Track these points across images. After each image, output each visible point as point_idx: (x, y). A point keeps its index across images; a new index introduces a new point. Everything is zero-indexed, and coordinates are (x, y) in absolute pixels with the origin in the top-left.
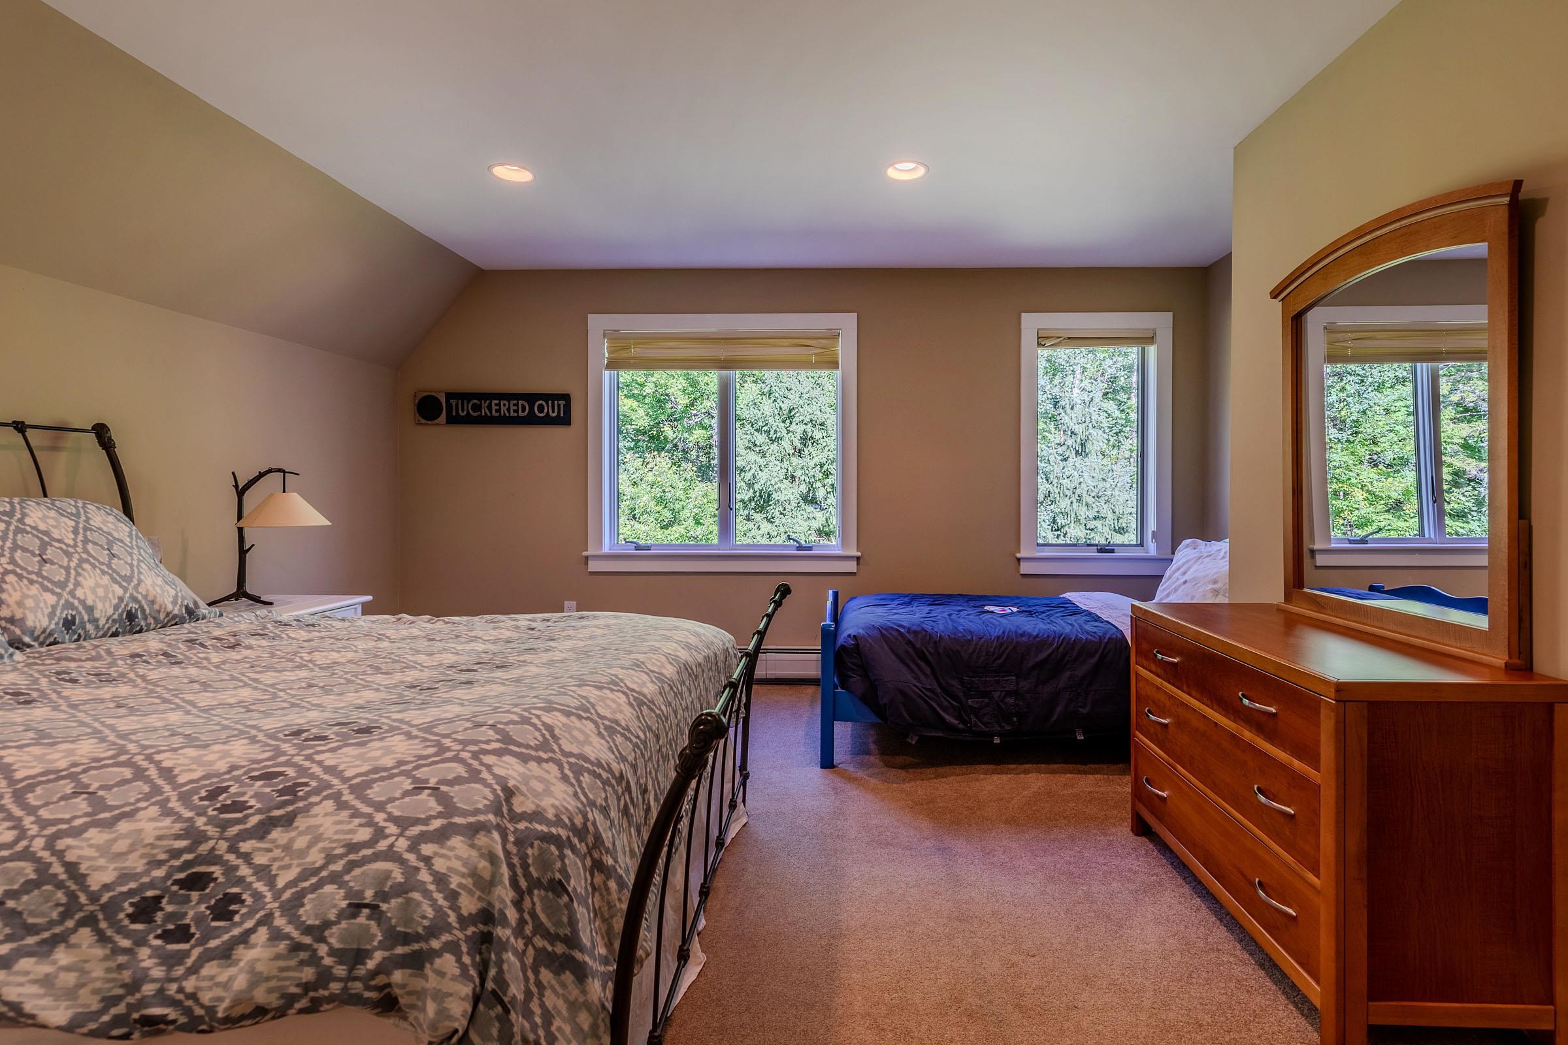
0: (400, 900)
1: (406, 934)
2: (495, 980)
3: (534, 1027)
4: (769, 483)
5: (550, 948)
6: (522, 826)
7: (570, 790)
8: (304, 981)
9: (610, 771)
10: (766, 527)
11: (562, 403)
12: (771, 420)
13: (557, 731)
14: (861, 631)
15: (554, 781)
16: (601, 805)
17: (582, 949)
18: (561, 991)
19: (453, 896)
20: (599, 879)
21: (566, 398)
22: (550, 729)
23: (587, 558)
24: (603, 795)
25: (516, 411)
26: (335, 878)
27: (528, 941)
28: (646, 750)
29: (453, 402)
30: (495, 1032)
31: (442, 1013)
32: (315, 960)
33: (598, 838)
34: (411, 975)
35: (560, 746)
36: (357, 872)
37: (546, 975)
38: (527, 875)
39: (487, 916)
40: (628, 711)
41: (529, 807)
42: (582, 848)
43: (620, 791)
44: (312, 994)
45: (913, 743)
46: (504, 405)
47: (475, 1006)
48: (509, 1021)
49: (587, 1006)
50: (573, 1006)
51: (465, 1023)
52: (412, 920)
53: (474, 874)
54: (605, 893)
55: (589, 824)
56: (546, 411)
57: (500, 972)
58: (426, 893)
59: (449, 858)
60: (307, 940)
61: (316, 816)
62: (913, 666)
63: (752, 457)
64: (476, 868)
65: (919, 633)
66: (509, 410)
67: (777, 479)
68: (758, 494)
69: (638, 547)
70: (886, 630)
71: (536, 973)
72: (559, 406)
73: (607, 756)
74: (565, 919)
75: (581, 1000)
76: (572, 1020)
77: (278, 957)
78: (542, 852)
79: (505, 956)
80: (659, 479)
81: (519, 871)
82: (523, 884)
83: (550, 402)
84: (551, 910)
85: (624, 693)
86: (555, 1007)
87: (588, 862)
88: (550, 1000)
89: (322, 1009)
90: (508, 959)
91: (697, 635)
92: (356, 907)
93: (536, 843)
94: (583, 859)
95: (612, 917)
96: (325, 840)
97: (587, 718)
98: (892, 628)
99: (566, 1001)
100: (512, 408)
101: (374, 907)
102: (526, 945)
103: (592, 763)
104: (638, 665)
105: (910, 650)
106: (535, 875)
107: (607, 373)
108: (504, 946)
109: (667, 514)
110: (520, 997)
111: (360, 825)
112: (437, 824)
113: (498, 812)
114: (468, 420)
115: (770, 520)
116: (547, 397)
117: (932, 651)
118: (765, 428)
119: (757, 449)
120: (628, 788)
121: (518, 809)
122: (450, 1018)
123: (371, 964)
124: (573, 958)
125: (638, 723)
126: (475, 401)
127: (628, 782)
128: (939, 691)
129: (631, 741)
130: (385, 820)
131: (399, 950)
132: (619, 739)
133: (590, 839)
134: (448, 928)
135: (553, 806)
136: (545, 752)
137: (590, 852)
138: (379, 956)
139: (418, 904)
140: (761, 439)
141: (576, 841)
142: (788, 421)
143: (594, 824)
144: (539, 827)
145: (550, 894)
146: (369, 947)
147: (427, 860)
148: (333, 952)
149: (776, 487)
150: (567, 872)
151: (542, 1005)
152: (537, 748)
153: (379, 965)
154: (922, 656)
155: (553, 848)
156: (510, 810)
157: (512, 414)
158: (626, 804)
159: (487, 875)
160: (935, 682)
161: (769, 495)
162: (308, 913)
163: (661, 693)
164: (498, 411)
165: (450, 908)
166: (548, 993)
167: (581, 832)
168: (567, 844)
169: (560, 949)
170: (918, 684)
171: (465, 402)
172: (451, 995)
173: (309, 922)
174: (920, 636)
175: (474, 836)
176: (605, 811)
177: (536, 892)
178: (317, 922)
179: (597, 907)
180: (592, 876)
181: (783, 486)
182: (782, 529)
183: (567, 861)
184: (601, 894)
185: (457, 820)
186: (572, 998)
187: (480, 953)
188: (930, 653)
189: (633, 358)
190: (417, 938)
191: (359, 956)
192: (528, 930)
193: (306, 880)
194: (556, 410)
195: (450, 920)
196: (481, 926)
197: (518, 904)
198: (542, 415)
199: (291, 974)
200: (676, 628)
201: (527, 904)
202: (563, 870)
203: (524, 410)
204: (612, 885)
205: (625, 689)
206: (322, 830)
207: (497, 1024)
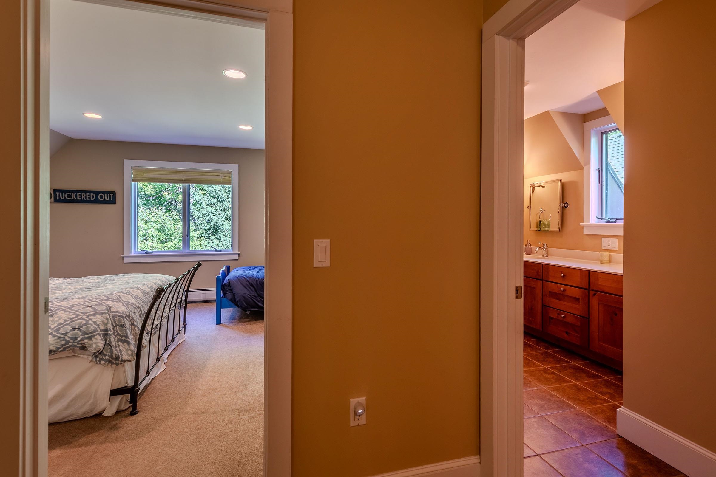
0: (85, 327)
1: (87, 333)
2: (109, 341)
3: (118, 352)
4: (217, 222)
5: (121, 338)
6: (114, 314)
7: (125, 308)
8: (62, 344)
9: (136, 305)
10: (216, 242)
11: (112, 195)
12: (219, 192)
13: (121, 297)
14: (231, 278)
15: (121, 306)
16: (133, 312)
17: (129, 339)
18: (124, 347)
19: (98, 325)
20: (133, 327)
21: (114, 193)
22: (119, 296)
23: (123, 257)
24: (134, 310)
25: (90, 198)
26: (67, 324)
27: (116, 336)
28: (146, 303)
29: (58, 193)
30: (109, 351)
31: (97, 346)
32: (64, 339)
33: (133, 318)
34: (89, 341)
35: (122, 299)
36: (73, 323)
37: (120, 343)
38: (115, 323)
39: (106, 330)
40: (141, 294)
41: (115, 310)
42: (129, 320)
43: (139, 311)
44: (64, 347)
45: (249, 313)
46: (84, 195)
47: (104, 346)
48: (112, 349)
49: (130, 350)
50: (127, 350)
51: (102, 348)
52: (89, 330)
53: (103, 322)
54: (134, 330)
55: (130, 315)
56: (104, 198)
57: (110, 340)
58: (92, 325)
59: (96, 319)
60: (62, 336)
61: (59, 314)
62: (248, 288)
63: (210, 209)
64: (103, 321)
65: (252, 278)
66: (86, 197)
67: (221, 220)
68: (212, 226)
69: (147, 253)
70: (240, 277)
71: (118, 343)
72: (110, 196)
73: (134, 302)
74: (125, 332)
75: (129, 348)
76: (127, 352)
77: (55, 340)
78: (119, 319)
79: (111, 337)
80: (159, 220)
81: (113, 322)
82: (114, 325)
83: (106, 195)
84: (121, 331)
85: (140, 290)
86: (122, 350)
87: (130, 323)
88: (121, 348)
89: (66, 350)
90: (112, 338)
91: (166, 278)
92: (74, 329)
93: (117, 317)
94: (129, 322)
95: (136, 336)
96: (63, 318)
97: (129, 295)
98: (242, 277)
99: (125, 349)
100: (87, 196)
101: (79, 329)
102: (115, 337)
103: (131, 303)
104: (144, 285)
105: (248, 283)
106: (117, 323)
107: (132, 183)
108: (110, 335)
109: (164, 237)
110: (114, 345)
111: (72, 314)
112: (93, 313)
113: (108, 310)
114: (65, 201)
115: (219, 239)
116: (104, 192)
117: (255, 283)
118: (216, 196)
119: (212, 205)
120: (141, 310)
121: (112, 311)
122: (99, 347)
123: (79, 339)
124: (127, 340)
125: (144, 297)
126: (69, 193)
127: (141, 309)
128: (257, 296)
129: (142, 300)
130: (79, 313)
131: (86, 336)
132: (138, 299)
133: (131, 318)
134: (98, 331)
135: (121, 310)
136: (118, 300)
137: (131, 321)
138: (81, 337)
139: (90, 327)
140: (214, 201)
141: (127, 318)
142: (228, 193)
143: (132, 315)
144: (118, 314)
145: (121, 328)
146: (78, 336)
147: (91, 319)
148: (69, 337)
149: (221, 223)
150: (125, 323)
151: (119, 349)
152: (116, 300)
153: (81, 339)
154: (252, 285)
155: (121, 318)
156: (110, 311)
157: (87, 199)
158: (140, 314)
159: (106, 322)
160: (256, 293)
161: (218, 227)
162: (62, 331)
163: (151, 291)
164: (81, 197)
165: (98, 327)
166: (121, 347)
167: (129, 316)
168: (125, 318)
169: (123, 338)
170: (249, 294)
171: (64, 193)
172: (99, 343)
173: (62, 333)
174: (251, 279)
175: (102, 314)
176: (134, 313)
177: (117, 327)
178: (65, 333)
179: (132, 333)
180: (131, 326)
181: (224, 223)
182: (224, 243)
183: (125, 321)
184: (133, 330)
185: (97, 312)
186: (126, 348)
187: (105, 337)
188: (254, 284)
189: (145, 178)
190: (90, 333)
191: (76, 338)
192: (116, 334)
193: (60, 325)
194: (109, 198)
195: (98, 329)
196: (105, 332)
197: (113, 329)
198: (102, 199)
199: (59, 343)
200: (158, 276)
201: (115, 329)
202: (124, 323)
203: (93, 197)
204: (136, 328)
205: (140, 289)
206: (62, 316)
207: (109, 350)
